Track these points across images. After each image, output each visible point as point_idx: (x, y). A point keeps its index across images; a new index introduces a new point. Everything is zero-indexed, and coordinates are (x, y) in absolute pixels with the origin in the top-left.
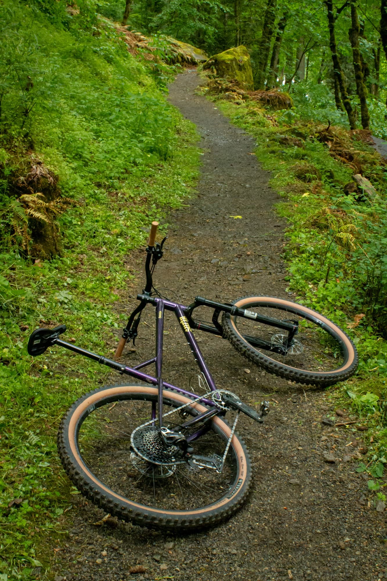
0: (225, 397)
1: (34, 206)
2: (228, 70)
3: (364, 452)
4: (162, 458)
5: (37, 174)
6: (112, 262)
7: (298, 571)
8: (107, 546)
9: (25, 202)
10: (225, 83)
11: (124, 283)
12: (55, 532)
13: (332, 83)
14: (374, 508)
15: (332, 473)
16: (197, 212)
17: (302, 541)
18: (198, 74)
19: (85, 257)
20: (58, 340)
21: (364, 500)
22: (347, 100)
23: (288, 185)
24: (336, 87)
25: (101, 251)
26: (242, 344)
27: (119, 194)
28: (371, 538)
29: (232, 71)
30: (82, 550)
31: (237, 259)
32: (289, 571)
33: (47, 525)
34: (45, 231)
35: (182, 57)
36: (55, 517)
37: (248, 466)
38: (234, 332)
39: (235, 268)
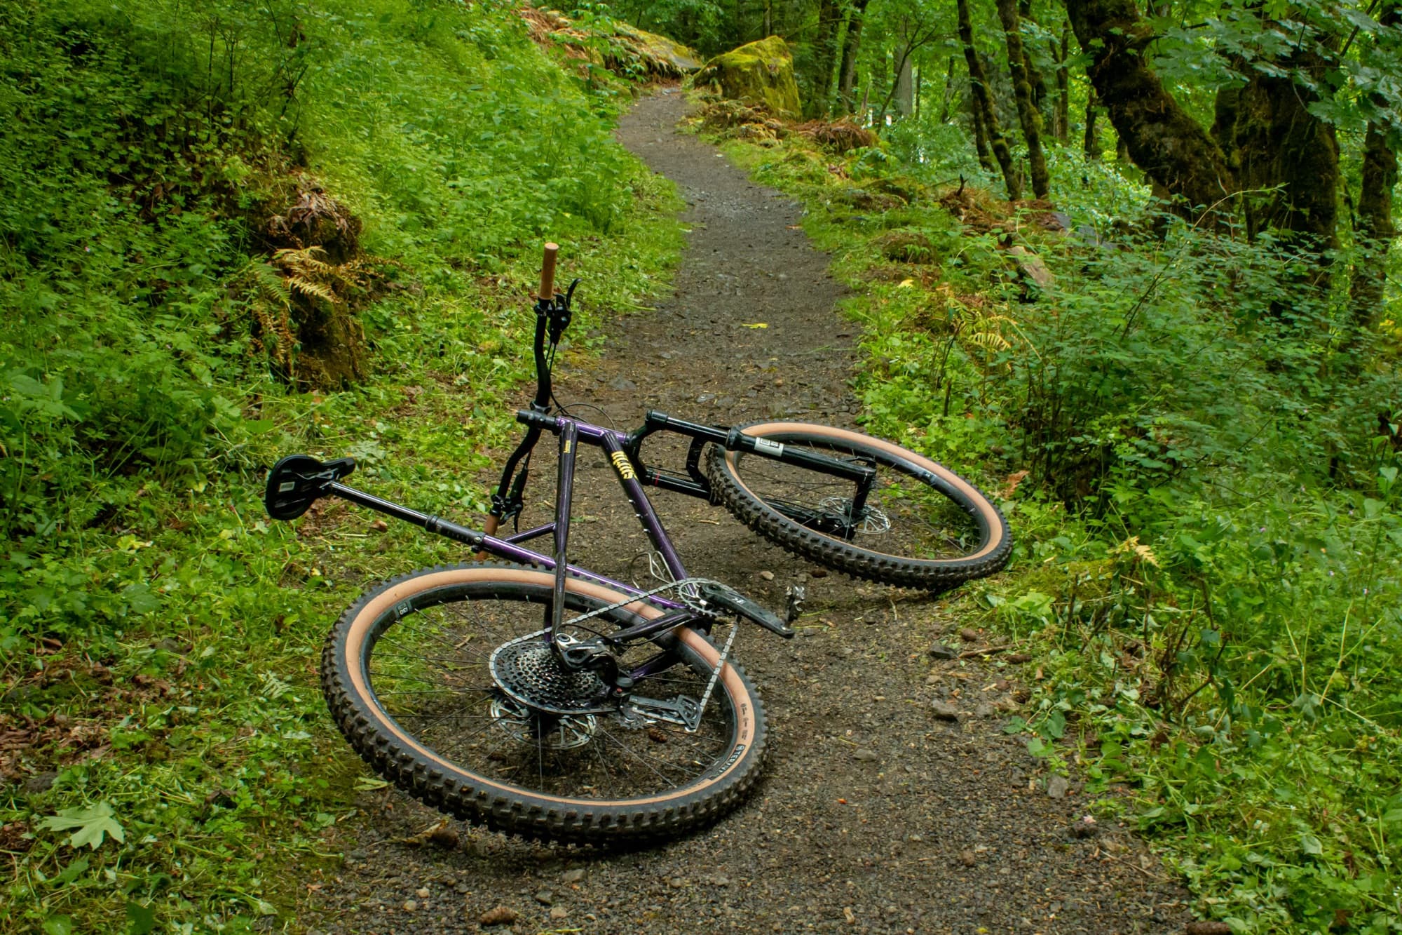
0: (708, 590)
1: (303, 271)
2: (747, 85)
3: (1022, 699)
4: (560, 700)
5: (310, 210)
6: (479, 401)
7: (867, 909)
8: (432, 880)
9: (282, 265)
10: (738, 108)
11: (503, 437)
12: (313, 855)
13: (970, 121)
14: (1042, 793)
15: (951, 737)
16: (670, 319)
17: (877, 856)
18: (683, 96)
19: (418, 391)
20: (335, 485)
21: (1021, 779)
22: (999, 142)
23: (869, 268)
24: (978, 130)
25: (457, 382)
26: (750, 504)
27: (500, 282)
28: (1034, 844)
29: (756, 87)
30: (373, 888)
31: (754, 394)
32: (848, 910)
33: (295, 841)
34: (330, 331)
35: (649, 63)
36: (315, 829)
37: (757, 722)
38: (732, 482)
39: (749, 409)
